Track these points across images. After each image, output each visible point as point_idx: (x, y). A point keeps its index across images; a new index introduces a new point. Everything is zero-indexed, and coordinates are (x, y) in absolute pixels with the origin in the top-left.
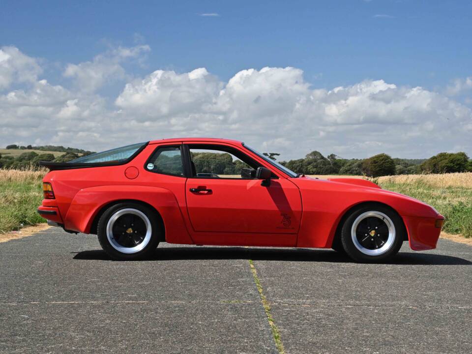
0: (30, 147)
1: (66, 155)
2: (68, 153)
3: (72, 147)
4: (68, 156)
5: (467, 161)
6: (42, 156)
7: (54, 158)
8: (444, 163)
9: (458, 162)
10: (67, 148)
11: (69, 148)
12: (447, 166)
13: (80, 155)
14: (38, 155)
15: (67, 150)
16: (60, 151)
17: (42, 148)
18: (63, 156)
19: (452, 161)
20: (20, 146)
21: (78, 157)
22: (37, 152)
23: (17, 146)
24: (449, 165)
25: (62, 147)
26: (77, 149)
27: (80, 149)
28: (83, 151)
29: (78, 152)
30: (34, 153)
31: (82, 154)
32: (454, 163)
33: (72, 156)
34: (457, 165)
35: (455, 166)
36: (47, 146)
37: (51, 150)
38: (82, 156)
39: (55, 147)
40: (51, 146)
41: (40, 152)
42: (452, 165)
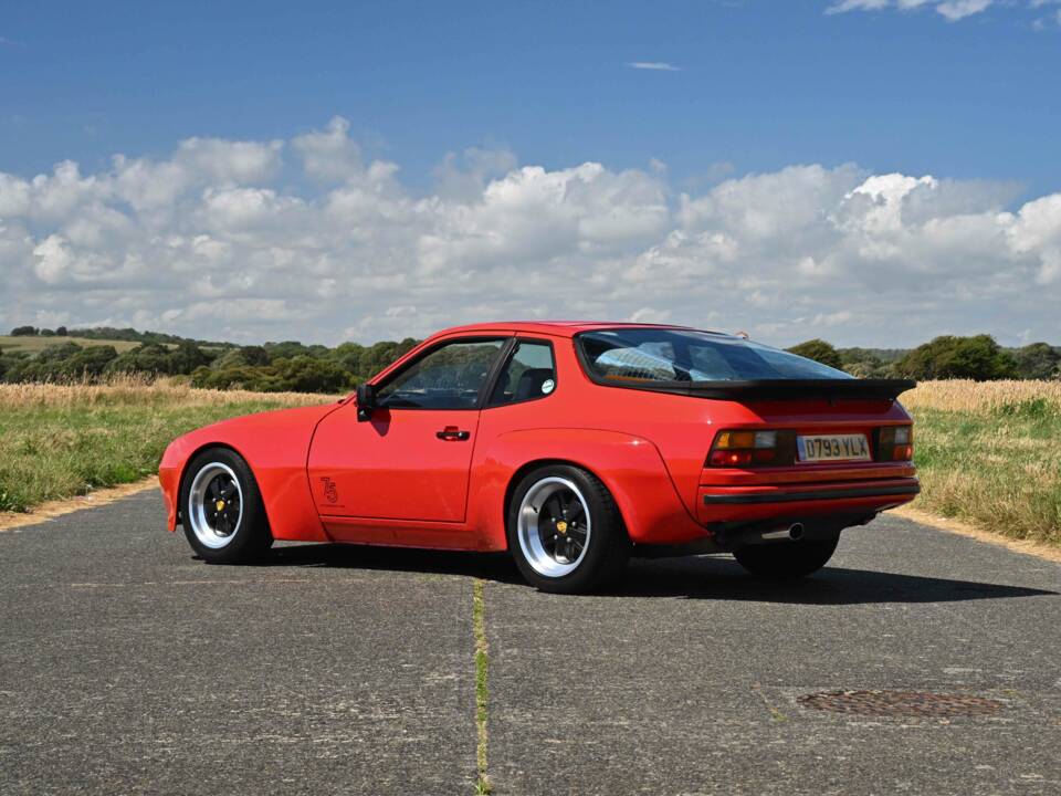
0: (62, 332)
1: (143, 347)
2: (146, 345)
3: (155, 331)
4: (146, 349)
5: (996, 353)
6: (91, 350)
7: (116, 356)
8: (946, 358)
9: (977, 356)
10: (143, 333)
11: (147, 333)
12: (952, 365)
13: (171, 347)
14: (80, 349)
15: (144, 336)
16: (128, 340)
17: (89, 334)
18: (137, 351)
19: (964, 355)
20: (41, 329)
21: (166, 351)
22: (78, 341)
23: (35, 328)
24: (958, 361)
25: (131, 331)
26: (165, 335)
27: (171, 335)
28: (178, 338)
29: (168, 342)
30: (73, 344)
31: (177, 346)
32: (967, 358)
33: (156, 349)
34: (974, 361)
35: (971, 365)
36: (99, 329)
37: (107, 338)
38: (177, 350)
39: (117, 331)
40: (107, 329)
41: (85, 343)
42: (964, 361)
